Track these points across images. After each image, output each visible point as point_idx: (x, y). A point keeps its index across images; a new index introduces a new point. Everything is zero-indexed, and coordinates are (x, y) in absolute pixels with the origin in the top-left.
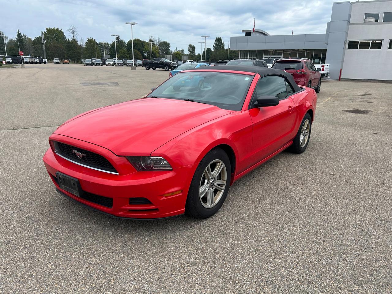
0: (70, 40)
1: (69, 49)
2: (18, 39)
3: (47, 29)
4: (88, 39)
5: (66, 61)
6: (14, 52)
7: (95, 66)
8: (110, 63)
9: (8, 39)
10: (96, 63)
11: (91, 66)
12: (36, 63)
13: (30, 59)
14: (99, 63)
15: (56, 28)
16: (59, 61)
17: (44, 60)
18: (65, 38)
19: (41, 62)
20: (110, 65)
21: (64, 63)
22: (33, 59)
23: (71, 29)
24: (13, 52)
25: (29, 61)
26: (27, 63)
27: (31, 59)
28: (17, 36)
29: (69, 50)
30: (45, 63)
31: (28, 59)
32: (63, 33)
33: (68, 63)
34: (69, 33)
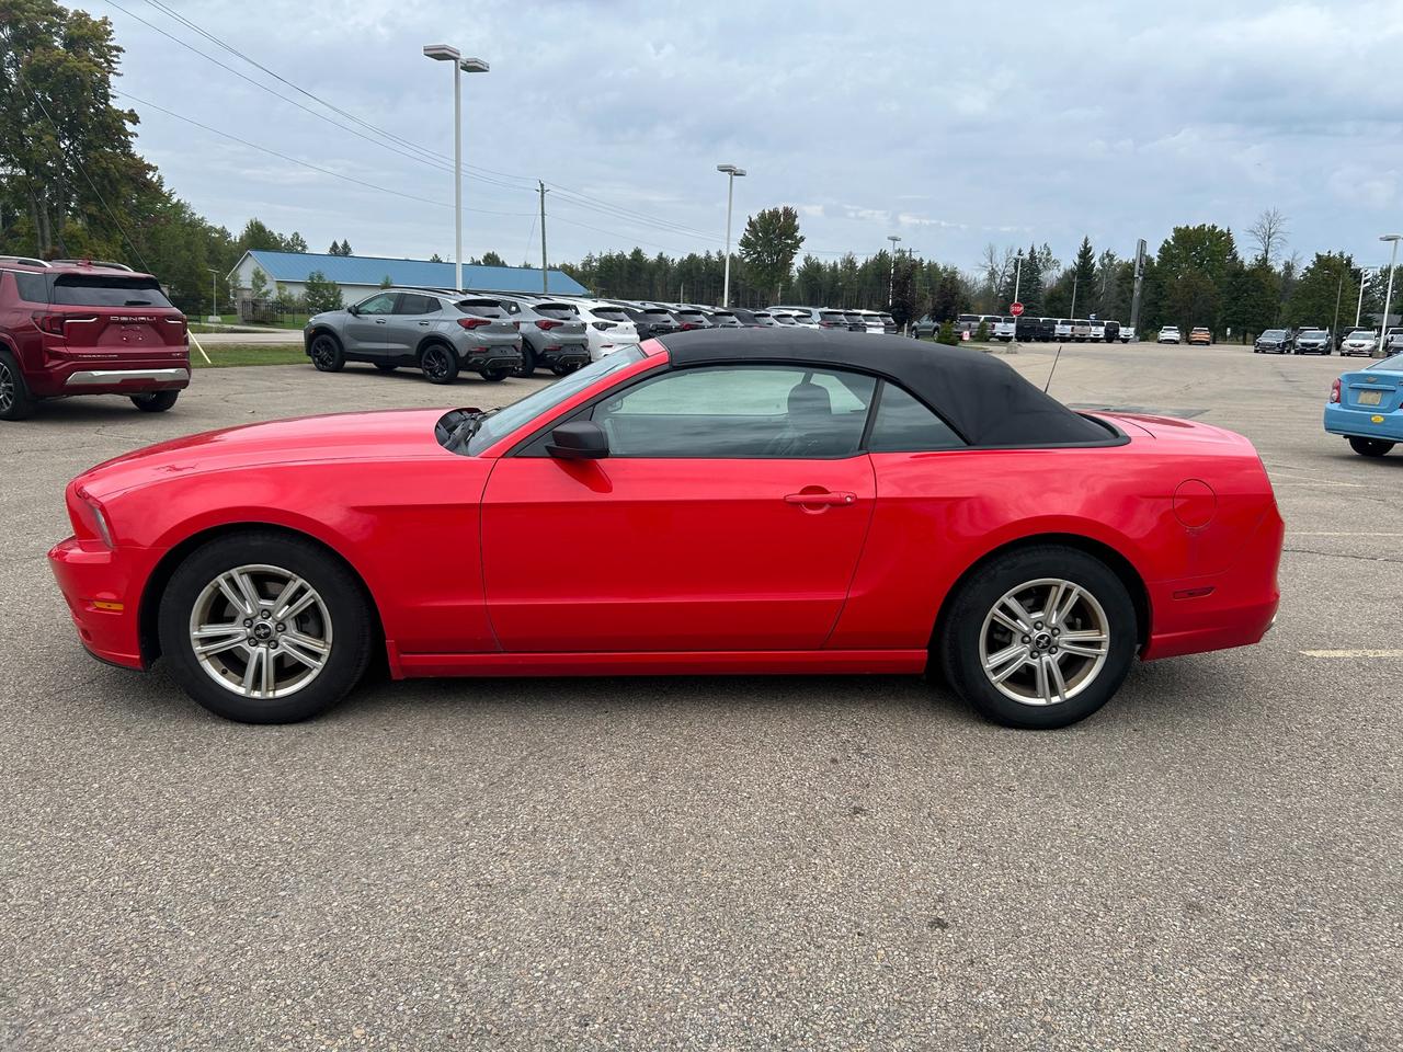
0: (1246, 263)
1: (1235, 295)
2: (1079, 266)
3: (1177, 230)
4: (1318, 256)
5: (1201, 334)
6: (1059, 306)
7: (1296, 353)
8: (1362, 345)
9: (1061, 268)
10: (1303, 344)
11: (1282, 353)
12: (1096, 340)
13: (1076, 327)
14: (1316, 344)
15: (1209, 225)
16: (1175, 335)
17: (1123, 331)
18: (1235, 257)
19: (1111, 336)
20: (1360, 354)
21: (1190, 343)
22: (1087, 328)
23: (1262, 226)
24: (1055, 307)
25: (1073, 335)
26: (1063, 339)
27: (1080, 327)
28: (1080, 257)
29: (1234, 299)
30: (1125, 341)
31: (1070, 327)
32: (1230, 241)
33: (1208, 344)
34: (1253, 237)
